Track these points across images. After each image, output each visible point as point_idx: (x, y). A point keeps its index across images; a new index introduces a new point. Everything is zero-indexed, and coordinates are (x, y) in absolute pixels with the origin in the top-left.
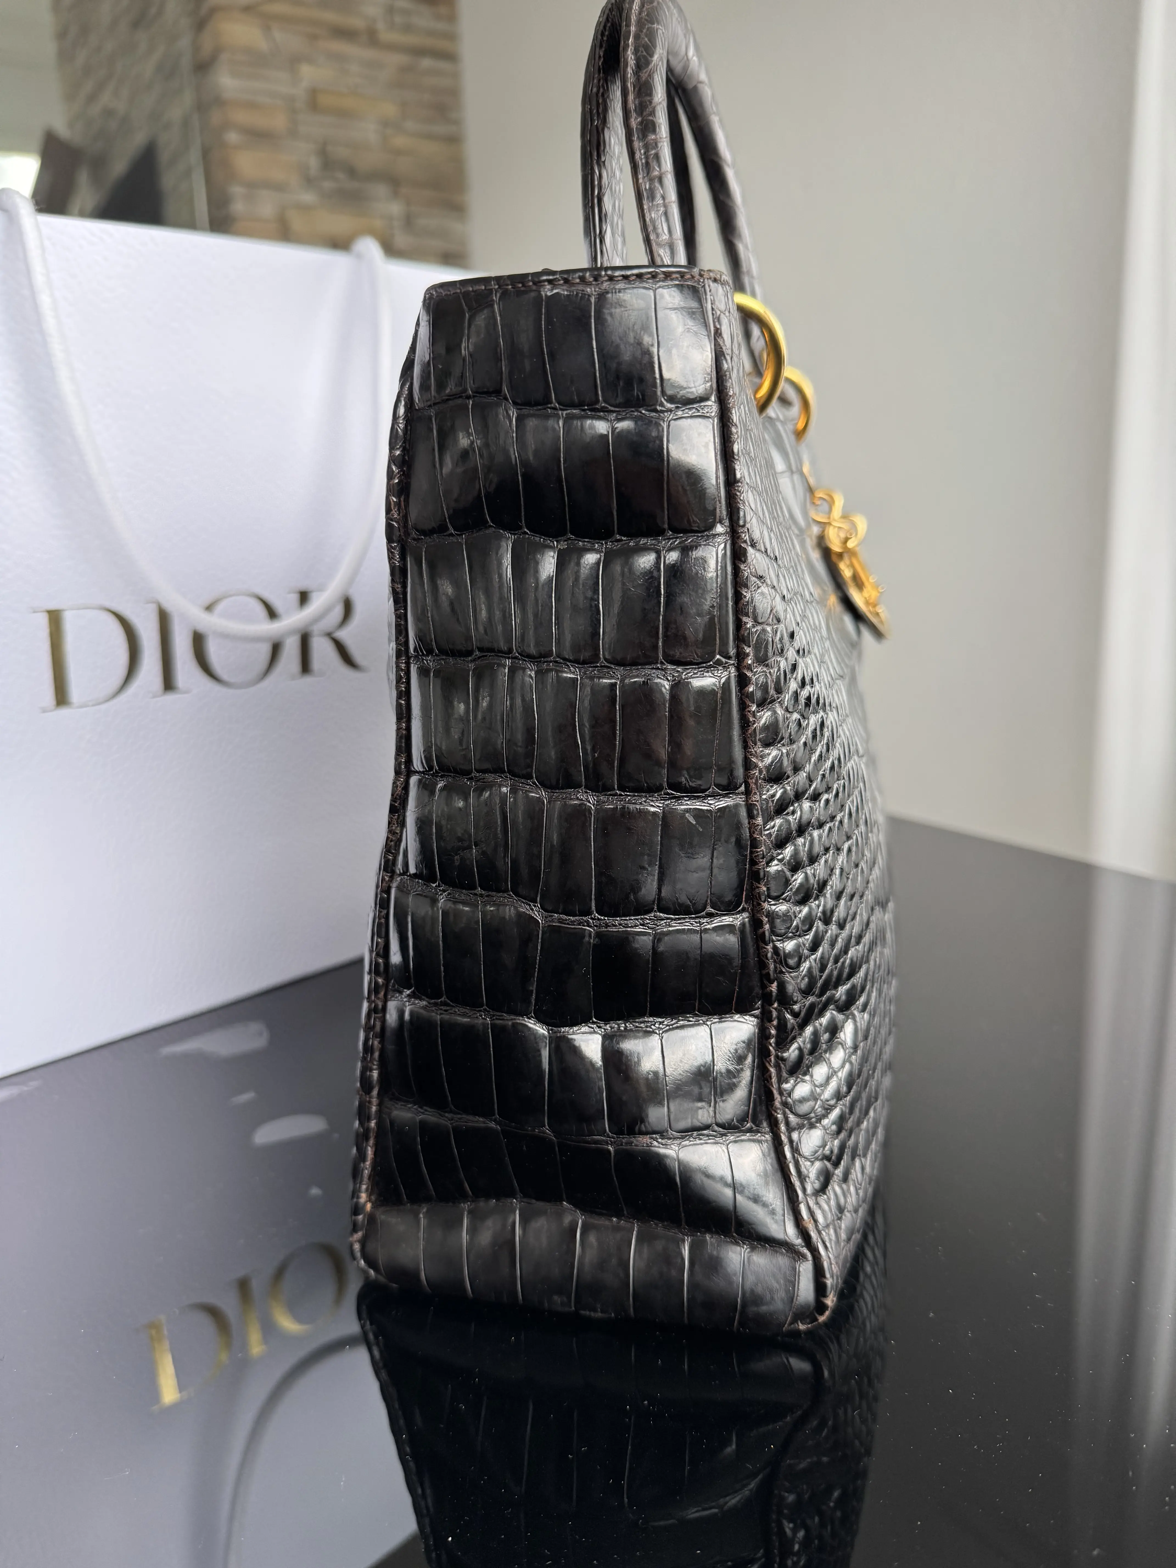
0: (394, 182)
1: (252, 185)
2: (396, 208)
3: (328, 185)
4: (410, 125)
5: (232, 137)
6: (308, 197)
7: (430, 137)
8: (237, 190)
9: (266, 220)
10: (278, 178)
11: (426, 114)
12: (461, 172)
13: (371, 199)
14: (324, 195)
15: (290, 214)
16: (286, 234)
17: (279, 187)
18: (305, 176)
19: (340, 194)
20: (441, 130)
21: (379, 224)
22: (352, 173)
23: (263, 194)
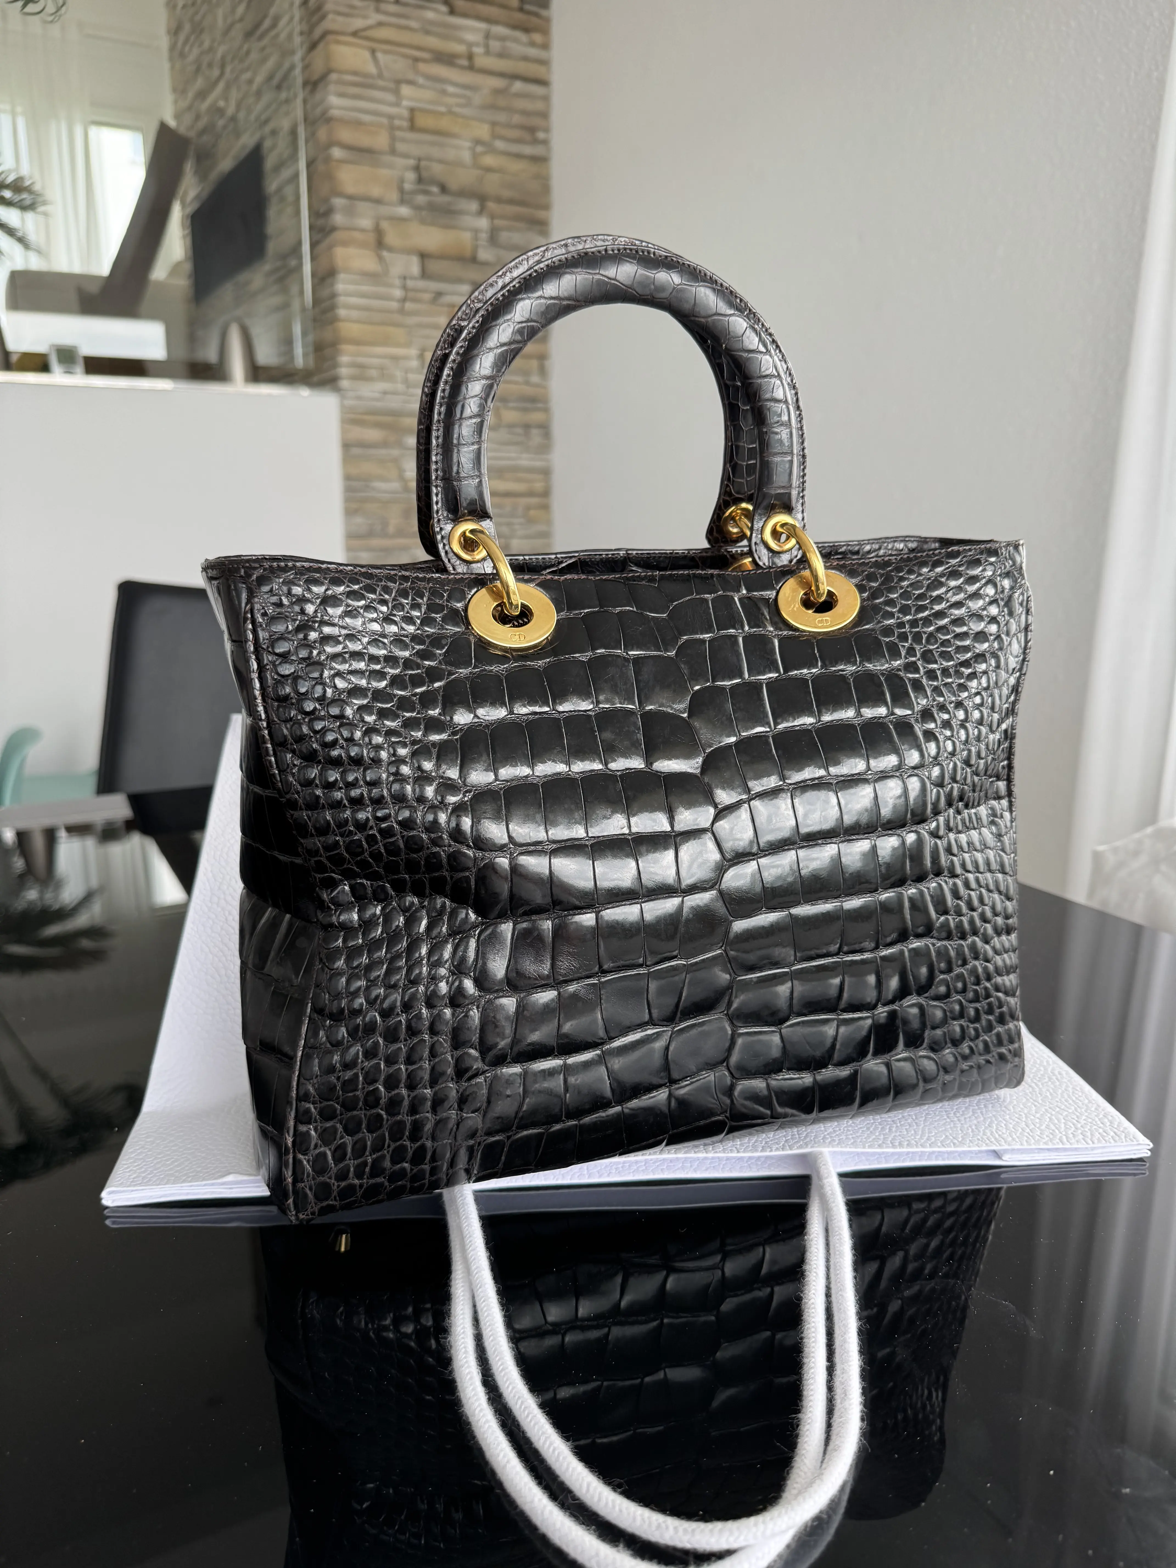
0: (482, 199)
1: (352, 198)
2: (483, 223)
3: (421, 199)
4: (500, 145)
5: (337, 153)
6: (403, 211)
7: (518, 156)
8: (338, 202)
9: (363, 230)
10: (376, 191)
11: (515, 133)
12: (546, 189)
13: (460, 213)
14: (417, 208)
15: (385, 225)
16: (380, 243)
17: (378, 201)
18: (401, 190)
19: (432, 208)
20: (528, 150)
21: (467, 236)
22: (444, 189)
23: (362, 206)
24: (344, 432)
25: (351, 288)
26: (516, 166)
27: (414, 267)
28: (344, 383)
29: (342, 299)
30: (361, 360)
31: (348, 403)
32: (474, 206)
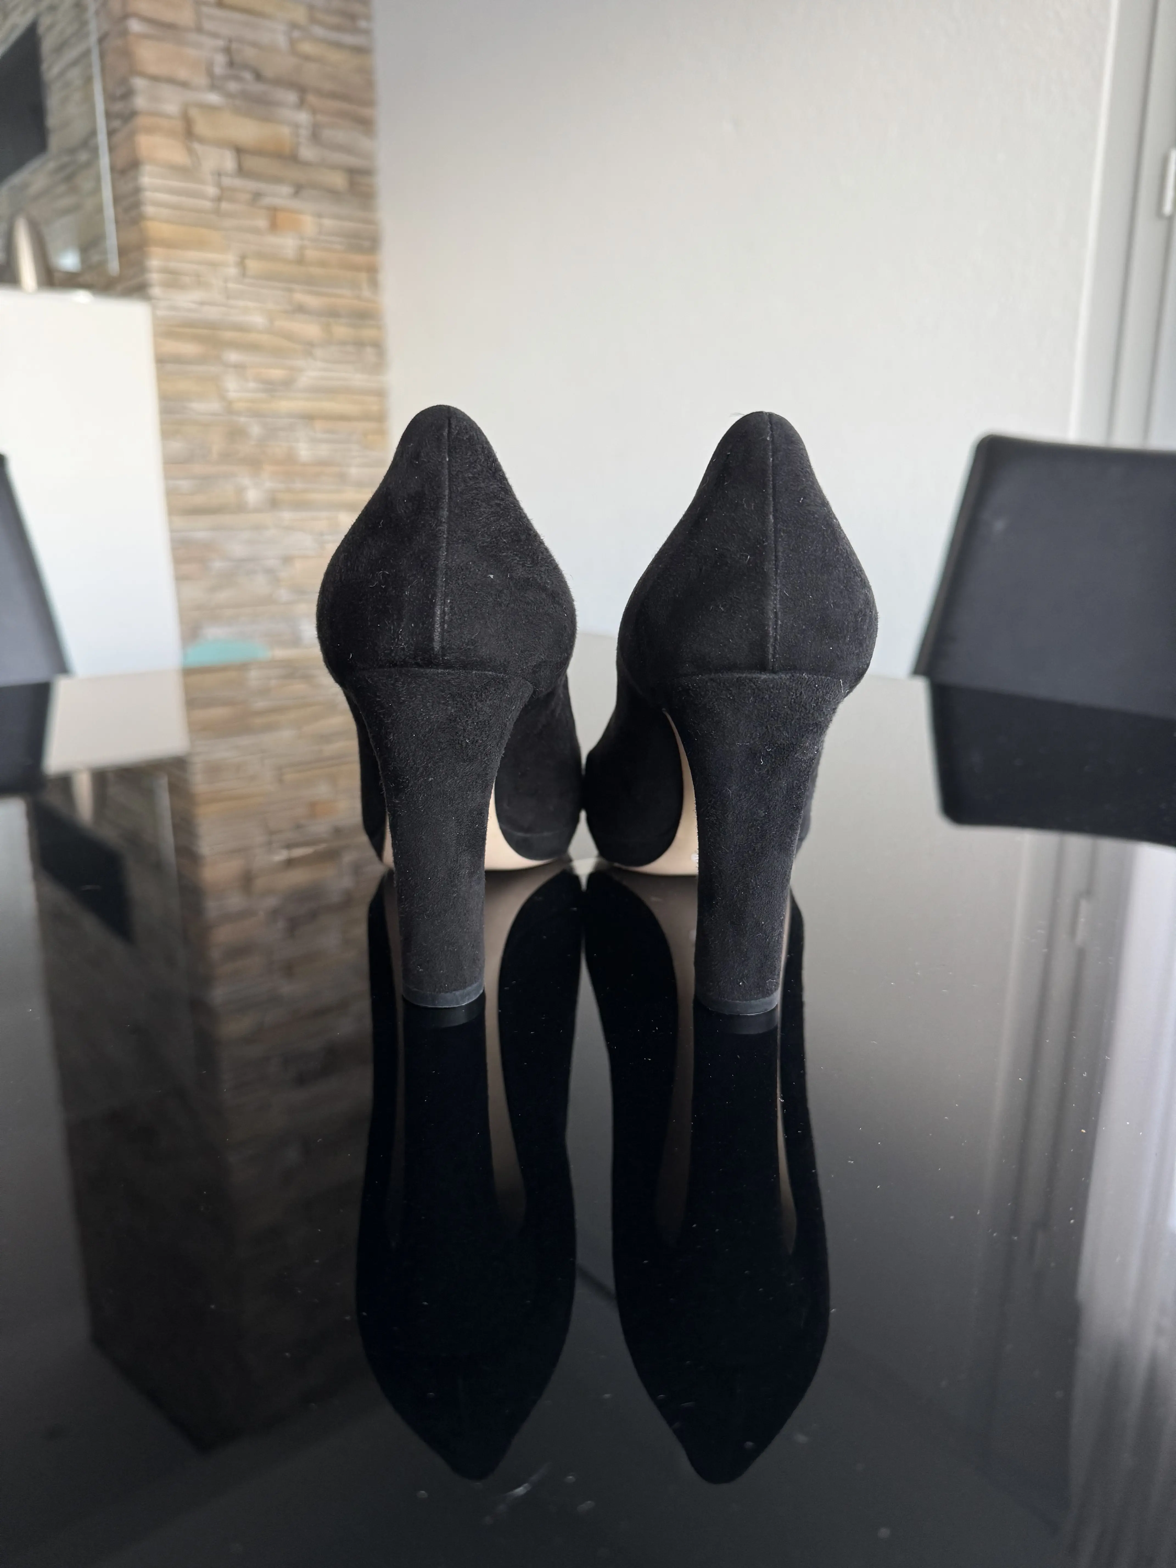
0: (302, 90)
1: (155, 79)
2: (303, 117)
3: (233, 86)
4: (319, 31)
5: (135, 26)
6: (213, 98)
7: (338, 45)
8: (139, 83)
9: (168, 117)
10: (183, 74)
11: (335, 20)
12: (370, 84)
13: (278, 104)
14: (229, 95)
15: (194, 113)
16: (189, 133)
17: (184, 85)
18: (210, 74)
19: (245, 95)
20: (349, 39)
21: (285, 131)
22: (259, 76)
23: (167, 91)
24: (156, 346)
25: (159, 182)
26: (335, 56)
27: (229, 162)
28: (156, 291)
29: (148, 195)
30: (173, 265)
31: (160, 313)
32: (292, 97)
